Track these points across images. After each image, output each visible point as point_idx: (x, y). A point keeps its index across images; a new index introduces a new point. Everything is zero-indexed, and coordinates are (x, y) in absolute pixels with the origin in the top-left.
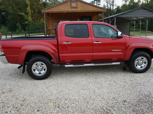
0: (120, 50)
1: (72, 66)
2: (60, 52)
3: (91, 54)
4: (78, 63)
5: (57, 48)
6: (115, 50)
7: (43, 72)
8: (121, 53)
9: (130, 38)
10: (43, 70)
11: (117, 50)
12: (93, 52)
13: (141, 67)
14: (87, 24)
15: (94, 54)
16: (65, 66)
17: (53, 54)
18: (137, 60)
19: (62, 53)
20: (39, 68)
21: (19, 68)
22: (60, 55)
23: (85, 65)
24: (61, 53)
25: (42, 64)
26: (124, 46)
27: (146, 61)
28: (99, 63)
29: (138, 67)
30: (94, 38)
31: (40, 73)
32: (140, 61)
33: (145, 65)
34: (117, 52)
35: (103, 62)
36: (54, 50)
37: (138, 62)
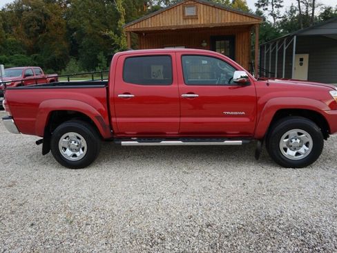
0: (243, 113)
1: (135, 143)
2: (112, 113)
3: (177, 120)
4: (150, 139)
5: (106, 105)
6: (232, 113)
7: (81, 154)
8: (247, 120)
9: (268, 84)
10: (81, 150)
11: (236, 113)
12: (180, 117)
13: (298, 154)
14: (169, 56)
15: (183, 120)
16: (122, 142)
17: (98, 117)
18: (287, 137)
19: (116, 117)
20: (72, 145)
21: (38, 143)
22: (113, 119)
23: (164, 143)
24: (114, 117)
25: (78, 138)
26: (254, 104)
27: (310, 140)
28: (195, 139)
29: (290, 154)
30: (183, 86)
31: (75, 156)
32: (294, 140)
33: (307, 149)
34: (236, 116)
35: (203, 139)
36: (100, 111)
37: (288, 142)
